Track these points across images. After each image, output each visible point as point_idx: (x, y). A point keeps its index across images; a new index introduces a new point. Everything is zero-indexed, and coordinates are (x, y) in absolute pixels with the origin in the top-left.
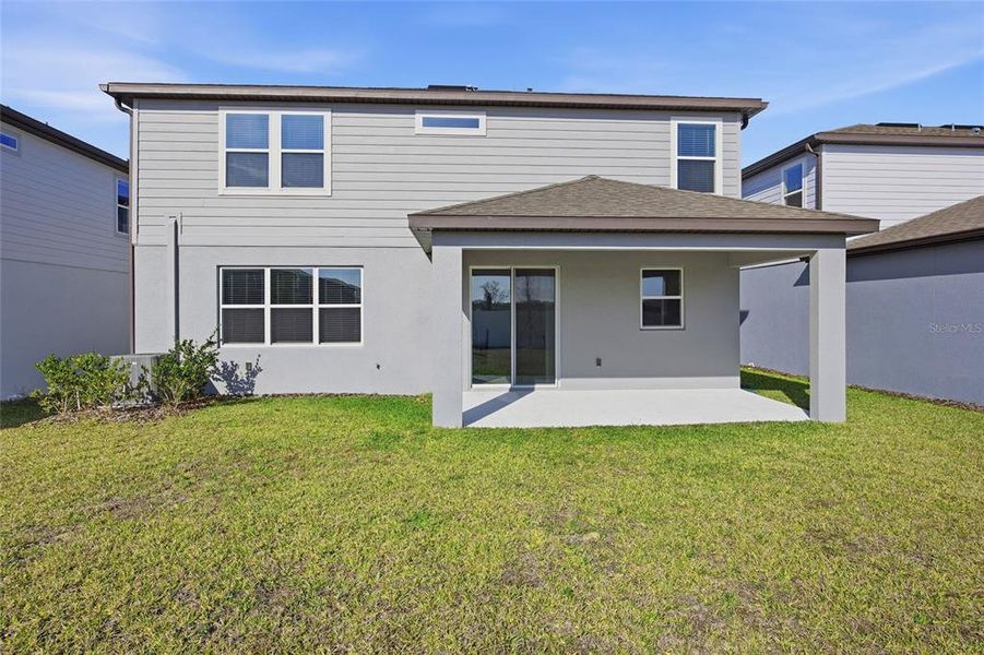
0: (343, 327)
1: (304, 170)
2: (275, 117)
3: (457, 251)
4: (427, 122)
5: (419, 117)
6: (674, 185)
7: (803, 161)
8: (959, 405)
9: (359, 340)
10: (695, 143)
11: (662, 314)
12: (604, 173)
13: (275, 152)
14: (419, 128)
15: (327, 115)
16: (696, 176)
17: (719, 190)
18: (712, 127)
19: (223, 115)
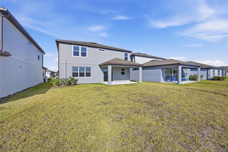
0: (88, 75)
1: (84, 54)
2: (80, 47)
3: (111, 66)
5: (98, 49)
6: (124, 59)
8: (148, 81)
9: (90, 76)
10: (126, 55)
11: (123, 73)
12: (118, 58)
13: (80, 52)
14: (98, 50)
15: (87, 48)
16: (126, 59)
17: (128, 60)
18: (127, 54)
19: (73, 46)
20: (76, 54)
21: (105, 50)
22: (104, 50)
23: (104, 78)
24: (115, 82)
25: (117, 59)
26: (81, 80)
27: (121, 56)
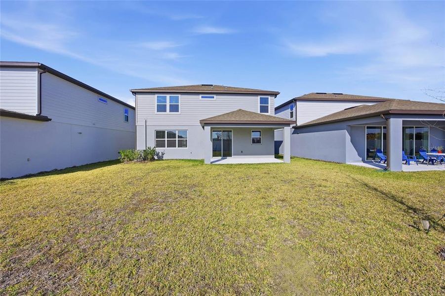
1: (175, 108)
2: (168, 96)
3: (209, 127)
4: (202, 97)
5: (200, 96)
6: (259, 112)
7: (293, 104)
9: (187, 147)
10: (264, 101)
12: (243, 109)
13: (168, 104)
14: (201, 98)
15: (180, 96)
16: (264, 109)
17: (269, 112)
18: (268, 98)
19: (156, 96)
20: (161, 108)
21: (215, 96)
22: (213, 97)
23: (213, 151)
24: (236, 158)
25: (240, 112)
26: (169, 153)
27: (252, 105)
